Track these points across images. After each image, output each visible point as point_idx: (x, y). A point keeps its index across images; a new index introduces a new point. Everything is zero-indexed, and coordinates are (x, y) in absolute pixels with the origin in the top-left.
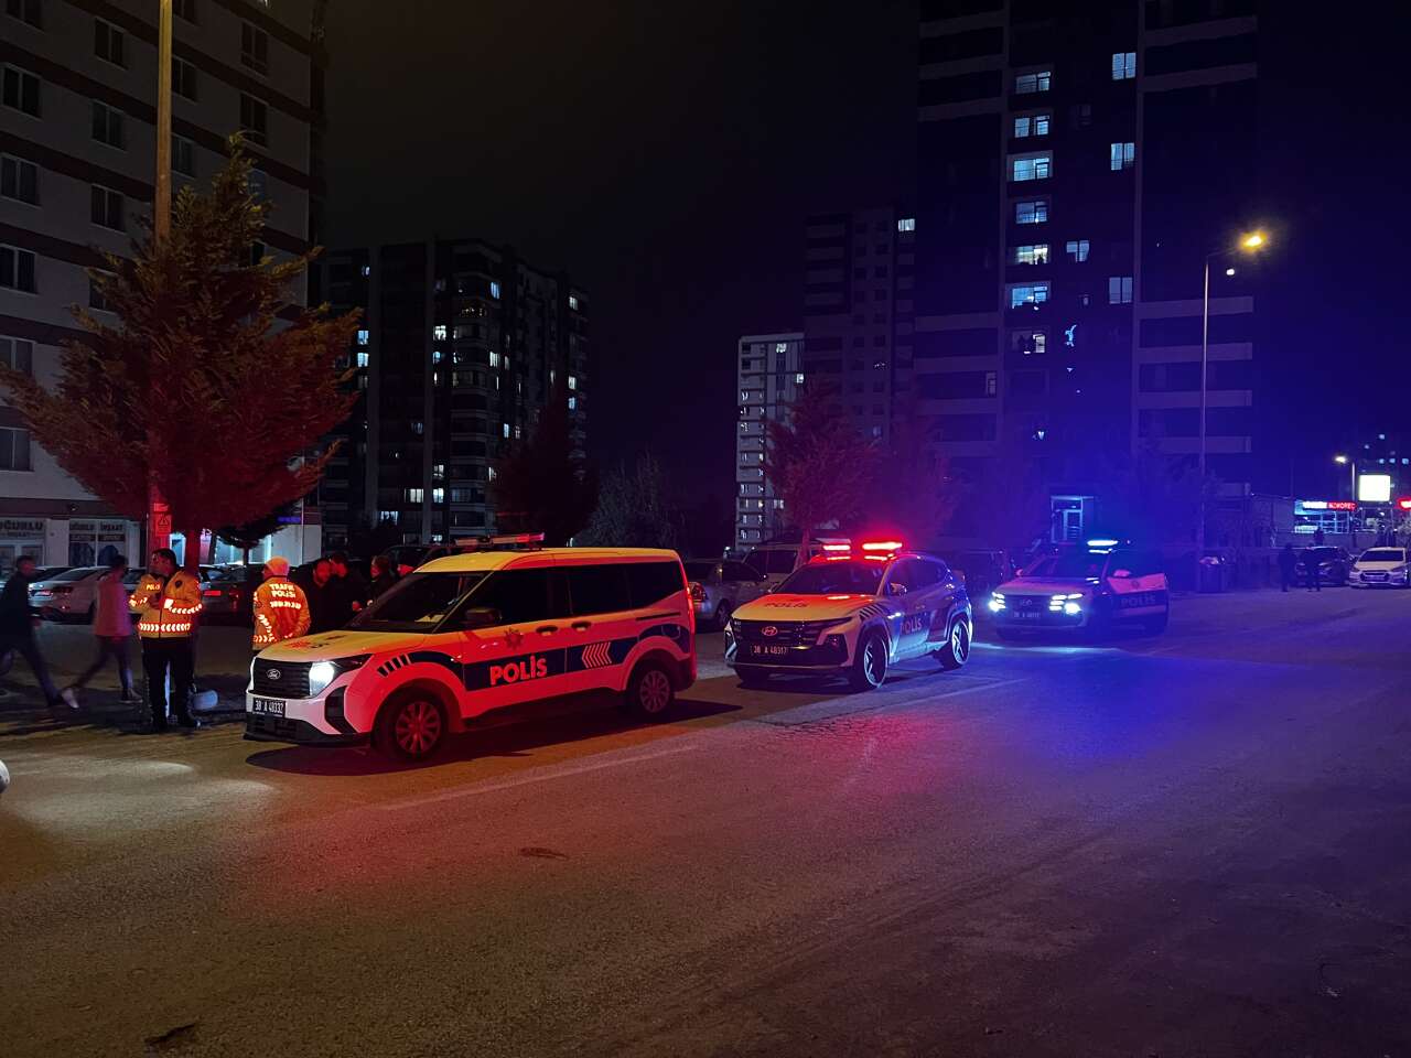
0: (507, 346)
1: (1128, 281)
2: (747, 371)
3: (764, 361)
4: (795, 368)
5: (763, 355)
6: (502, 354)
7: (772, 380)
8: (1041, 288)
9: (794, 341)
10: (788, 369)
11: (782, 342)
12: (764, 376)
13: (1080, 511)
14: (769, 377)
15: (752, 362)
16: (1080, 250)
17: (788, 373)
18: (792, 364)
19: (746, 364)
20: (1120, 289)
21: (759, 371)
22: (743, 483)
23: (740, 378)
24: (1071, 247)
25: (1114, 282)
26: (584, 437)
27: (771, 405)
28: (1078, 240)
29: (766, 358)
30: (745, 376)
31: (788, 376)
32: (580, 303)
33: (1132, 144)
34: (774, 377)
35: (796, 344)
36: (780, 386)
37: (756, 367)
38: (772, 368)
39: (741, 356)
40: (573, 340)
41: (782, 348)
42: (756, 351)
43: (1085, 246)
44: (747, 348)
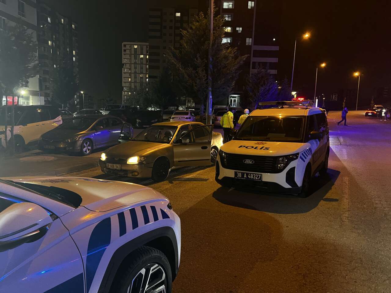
0: (54, 39)
1: (251, 39)
2: (125, 53)
3: (130, 50)
4: (140, 53)
5: (130, 48)
6: (52, 41)
7: (133, 56)
8: (229, 39)
9: (139, 45)
10: (138, 53)
11: (136, 45)
12: (130, 55)
13: (236, 99)
14: (132, 55)
15: (127, 50)
16: (239, 29)
17: (137, 54)
18: (139, 52)
19: (125, 51)
20: (249, 41)
21: (129, 53)
22: (125, 87)
23: (123, 55)
24: (238, 29)
25: (247, 39)
26: (78, 70)
27: (133, 64)
28: (239, 27)
29: (131, 49)
30: (124, 54)
31: (138, 55)
32: (75, 27)
33: (254, 2)
34: (133, 55)
35: (140, 46)
36: (135, 58)
37: (128, 52)
38: (133, 52)
39: (123, 48)
40: (73, 39)
41: (136, 47)
42: (128, 47)
43: (241, 29)
44: (125, 46)
